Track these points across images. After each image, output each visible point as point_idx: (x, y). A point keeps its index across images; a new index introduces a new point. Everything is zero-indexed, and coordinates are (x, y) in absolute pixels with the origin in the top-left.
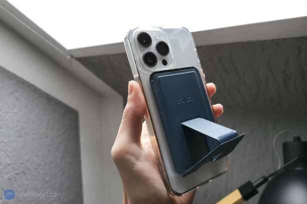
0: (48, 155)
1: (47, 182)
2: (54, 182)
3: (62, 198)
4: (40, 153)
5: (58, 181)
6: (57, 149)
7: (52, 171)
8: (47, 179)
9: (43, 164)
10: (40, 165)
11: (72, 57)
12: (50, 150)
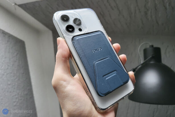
0: (8, 69)
1: (10, 85)
2: (14, 85)
3: (20, 93)
4: (2, 68)
5: (16, 84)
6: (13, 65)
7: (12, 78)
8: (9, 83)
9: (5, 74)
10: (3, 75)
11: (16, 4)
12: (8, 66)
